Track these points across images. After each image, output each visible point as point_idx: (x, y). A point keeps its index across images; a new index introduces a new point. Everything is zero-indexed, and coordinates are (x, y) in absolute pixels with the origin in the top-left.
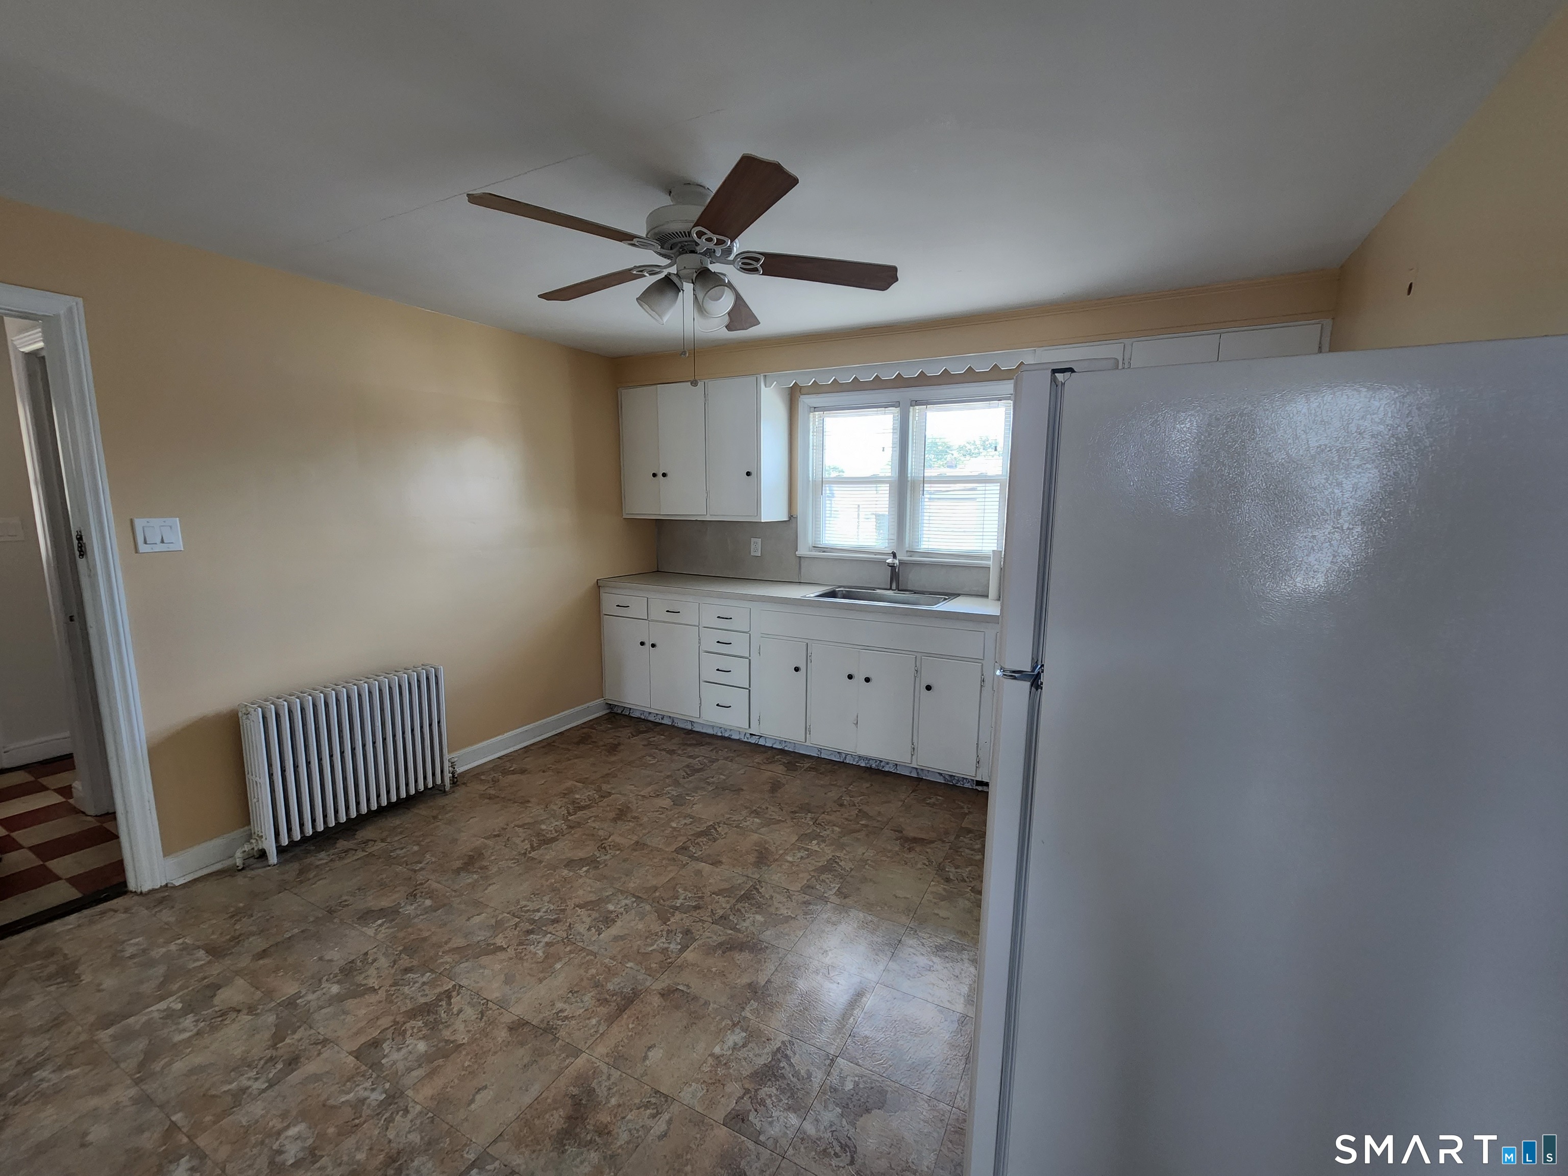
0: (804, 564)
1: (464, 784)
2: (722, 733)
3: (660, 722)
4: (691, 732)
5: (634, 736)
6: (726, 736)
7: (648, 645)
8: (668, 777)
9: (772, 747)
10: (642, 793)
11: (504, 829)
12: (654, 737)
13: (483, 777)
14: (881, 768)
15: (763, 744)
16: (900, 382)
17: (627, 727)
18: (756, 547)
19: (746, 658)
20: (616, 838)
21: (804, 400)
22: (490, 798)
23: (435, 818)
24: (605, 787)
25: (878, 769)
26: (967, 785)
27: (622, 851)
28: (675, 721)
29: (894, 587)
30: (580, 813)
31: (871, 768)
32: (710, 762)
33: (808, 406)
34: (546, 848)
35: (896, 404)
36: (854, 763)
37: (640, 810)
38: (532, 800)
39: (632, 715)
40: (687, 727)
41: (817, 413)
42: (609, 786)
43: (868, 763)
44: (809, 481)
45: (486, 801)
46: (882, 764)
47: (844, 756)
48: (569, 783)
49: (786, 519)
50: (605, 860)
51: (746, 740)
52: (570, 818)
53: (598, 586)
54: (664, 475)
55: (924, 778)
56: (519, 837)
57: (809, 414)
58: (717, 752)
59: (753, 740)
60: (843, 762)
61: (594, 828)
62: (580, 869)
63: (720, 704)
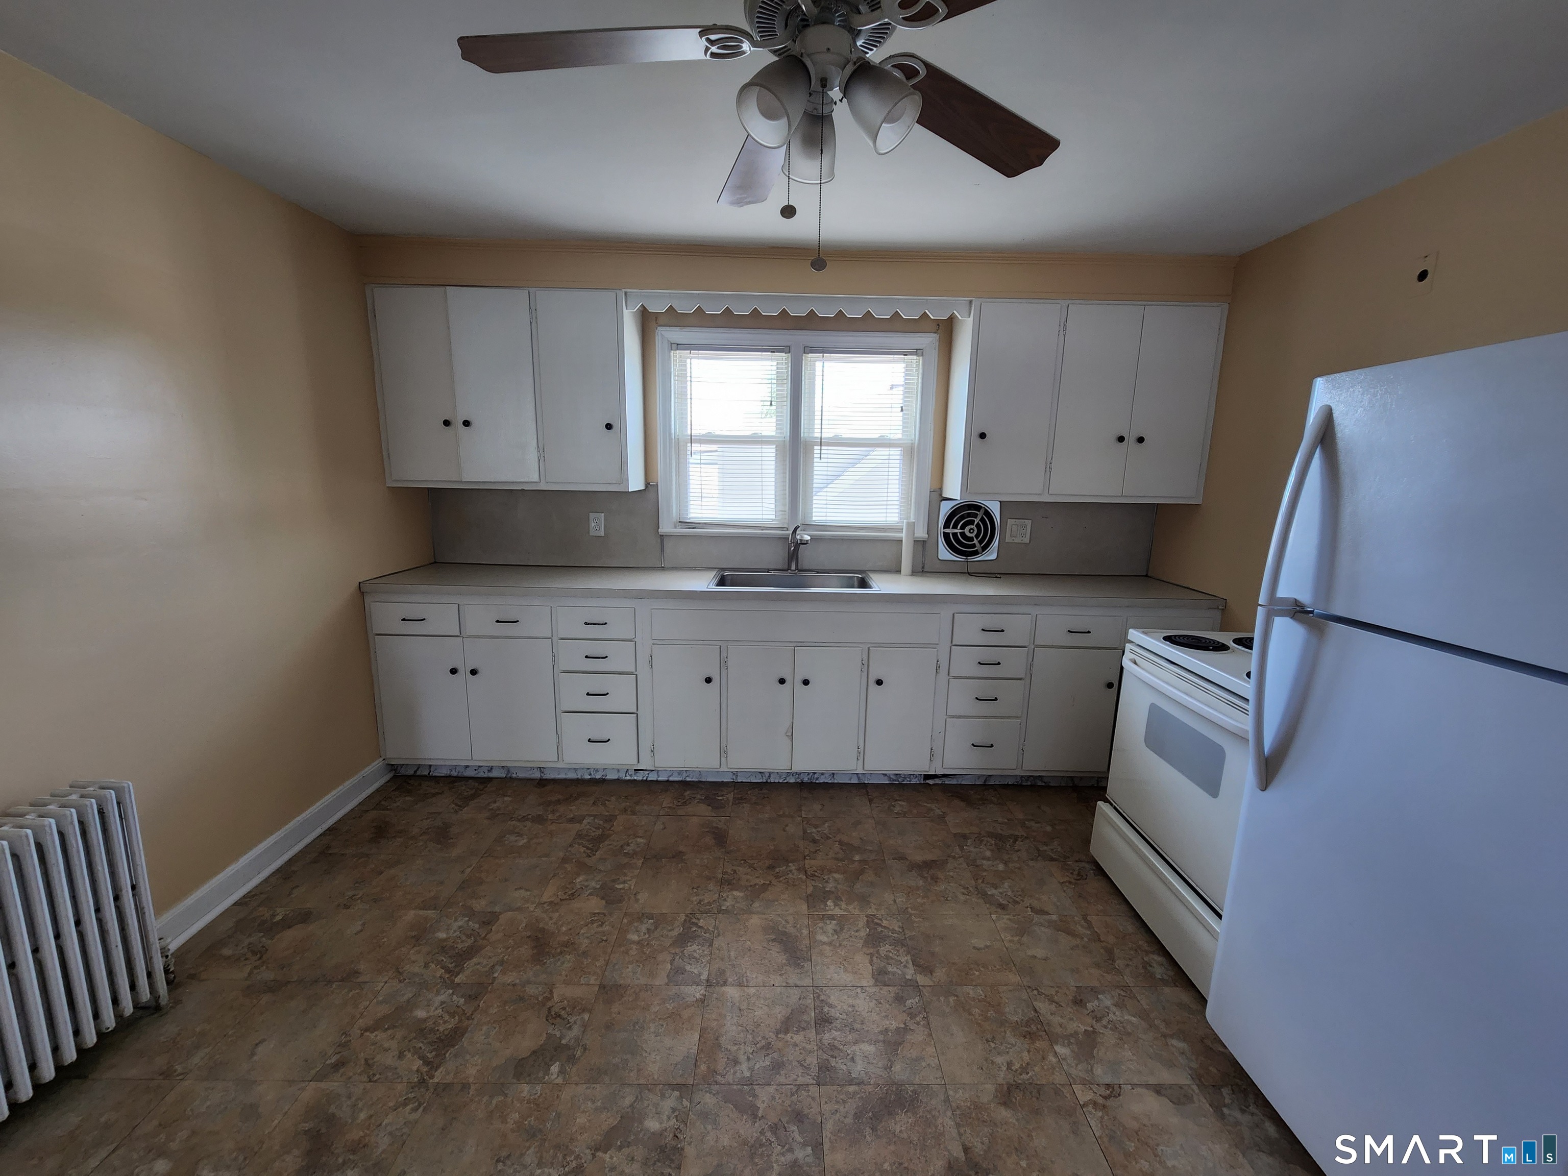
0: (668, 545)
1: (192, 977)
2: (590, 774)
3: (486, 776)
4: (542, 783)
5: (461, 807)
6: (597, 777)
7: (464, 671)
8: (565, 860)
9: (668, 781)
10: (545, 898)
11: (344, 1045)
12: (495, 802)
13: (226, 952)
14: (814, 781)
15: (655, 779)
16: (784, 321)
17: (437, 794)
18: (597, 524)
19: (631, 673)
20: (562, 992)
21: (663, 332)
22: (272, 988)
23: (167, 1074)
24: (479, 905)
25: (812, 783)
26: (914, 781)
27: (590, 1011)
28: (512, 770)
29: (793, 567)
30: (470, 965)
31: (802, 782)
32: (606, 821)
33: (668, 341)
34: (456, 1056)
35: (786, 349)
36: (781, 781)
37: (564, 929)
38: (362, 967)
39: (434, 774)
40: (533, 776)
41: (678, 352)
42: (483, 902)
43: (798, 778)
44: (672, 439)
45: (266, 998)
46: (816, 776)
47: (767, 775)
48: (411, 915)
49: (642, 488)
50: (577, 1040)
51: (628, 778)
52: (457, 980)
53: (362, 591)
54: (467, 423)
55: (866, 782)
56: (386, 1050)
57: (670, 352)
58: (604, 804)
59: (639, 777)
60: (767, 782)
61: (514, 985)
62: (547, 1072)
63: (592, 739)
